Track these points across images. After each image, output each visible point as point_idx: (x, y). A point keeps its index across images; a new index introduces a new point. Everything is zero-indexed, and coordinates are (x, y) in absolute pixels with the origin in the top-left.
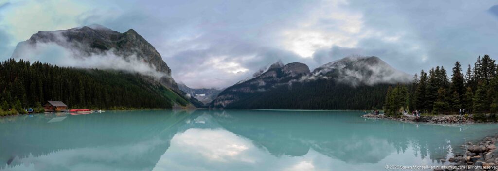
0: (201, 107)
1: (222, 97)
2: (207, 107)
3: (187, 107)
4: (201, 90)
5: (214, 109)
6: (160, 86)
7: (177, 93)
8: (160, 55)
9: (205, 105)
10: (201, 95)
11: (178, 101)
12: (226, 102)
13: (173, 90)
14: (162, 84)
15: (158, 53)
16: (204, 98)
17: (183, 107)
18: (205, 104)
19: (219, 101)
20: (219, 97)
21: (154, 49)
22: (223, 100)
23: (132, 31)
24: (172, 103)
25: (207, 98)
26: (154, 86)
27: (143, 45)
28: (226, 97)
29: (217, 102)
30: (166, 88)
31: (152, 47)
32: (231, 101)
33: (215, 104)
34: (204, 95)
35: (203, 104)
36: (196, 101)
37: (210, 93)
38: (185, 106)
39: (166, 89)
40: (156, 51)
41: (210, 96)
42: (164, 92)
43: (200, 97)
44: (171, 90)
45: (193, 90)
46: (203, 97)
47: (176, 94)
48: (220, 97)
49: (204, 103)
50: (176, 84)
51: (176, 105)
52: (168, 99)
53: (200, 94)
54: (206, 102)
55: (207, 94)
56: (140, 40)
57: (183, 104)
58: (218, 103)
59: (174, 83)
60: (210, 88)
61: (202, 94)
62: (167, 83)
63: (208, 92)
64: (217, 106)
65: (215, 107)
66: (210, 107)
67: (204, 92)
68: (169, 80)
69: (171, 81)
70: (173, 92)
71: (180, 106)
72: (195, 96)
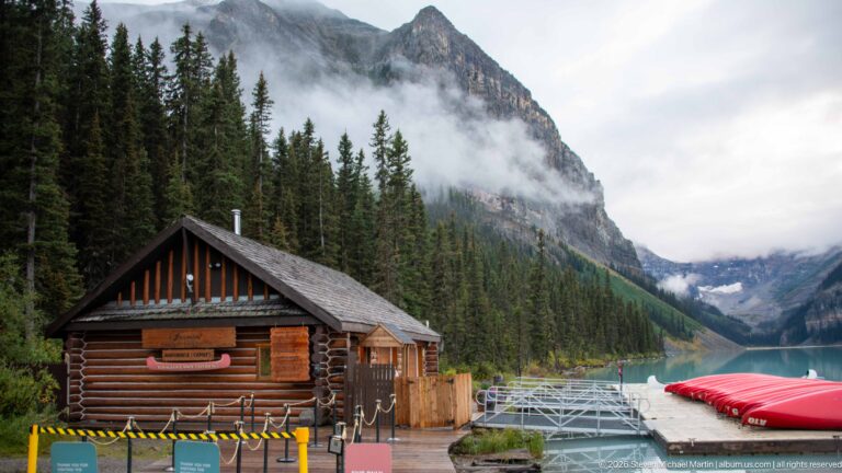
2: (772, 340)
3: (698, 341)
4: (722, 266)
5: (806, 346)
6: (564, 255)
8: (550, 120)
9: (755, 330)
10: (724, 289)
13: (619, 272)
14: (570, 247)
15: (543, 113)
16: (743, 298)
18: (753, 325)
19: (832, 306)
20: (830, 291)
21: (527, 93)
23: (429, 14)
25: (754, 301)
27: (481, 78)
29: (819, 315)
30: (591, 264)
31: (518, 84)
33: (811, 323)
34: (737, 287)
35: (748, 329)
37: (768, 279)
40: (535, 104)
41: (766, 288)
43: (720, 296)
44: (614, 274)
46: (734, 295)
47: (638, 288)
49: (747, 321)
50: (629, 243)
53: (718, 283)
54: (753, 318)
55: (750, 285)
56: (468, 59)
57: (678, 331)
59: (618, 242)
60: (765, 255)
61: (728, 281)
62: (589, 241)
63: (753, 271)
64: (822, 331)
65: (810, 340)
66: (784, 337)
67: (731, 273)
68: (595, 231)
69: (604, 234)
70: (622, 278)
71: (667, 340)
72: (698, 297)
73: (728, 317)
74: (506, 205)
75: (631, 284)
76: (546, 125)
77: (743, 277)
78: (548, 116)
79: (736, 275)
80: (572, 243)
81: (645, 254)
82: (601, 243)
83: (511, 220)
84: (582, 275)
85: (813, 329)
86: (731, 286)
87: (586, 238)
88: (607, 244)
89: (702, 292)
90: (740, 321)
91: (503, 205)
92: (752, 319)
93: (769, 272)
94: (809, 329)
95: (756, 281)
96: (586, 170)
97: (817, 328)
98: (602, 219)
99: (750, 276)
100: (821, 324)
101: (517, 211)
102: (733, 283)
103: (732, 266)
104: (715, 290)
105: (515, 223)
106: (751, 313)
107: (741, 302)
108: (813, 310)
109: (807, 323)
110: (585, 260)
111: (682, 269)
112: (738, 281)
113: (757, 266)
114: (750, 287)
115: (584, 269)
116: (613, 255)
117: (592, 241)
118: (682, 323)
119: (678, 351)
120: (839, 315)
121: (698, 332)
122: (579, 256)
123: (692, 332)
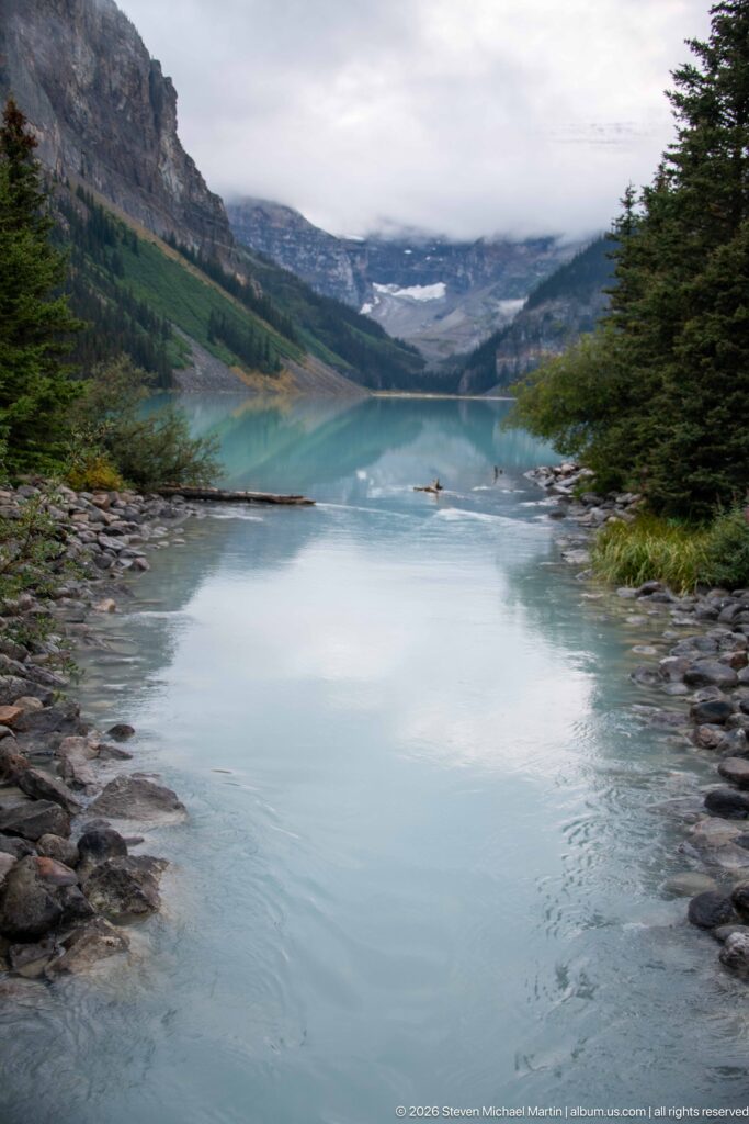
0: (403, 387)
1: (559, 308)
2: (449, 383)
3: (287, 377)
4: (419, 254)
5: (492, 398)
6: (82, 211)
7: (214, 272)
9: (432, 367)
10: (417, 293)
11: (221, 334)
13: (183, 251)
14: (101, 199)
16: (439, 311)
17: (258, 380)
18: (434, 358)
19: (536, 337)
20: (537, 313)
22: (558, 334)
24: (172, 351)
25: (455, 319)
28: (586, 311)
29: (517, 349)
30: (133, 235)
34: (437, 290)
35: (420, 363)
36: (370, 339)
38: (274, 370)
41: (478, 296)
42: (116, 268)
43: (410, 303)
44: (171, 253)
45: (355, 249)
46: (431, 303)
47: (207, 282)
48: (543, 308)
49: (429, 351)
50: (216, 198)
51: (202, 362)
52: (143, 317)
53: (406, 284)
54: (443, 346)
55: (457, 288)
57: (257, 359)
58: (530, 356)
59: (197, 197)
61: (425, 280)
62: (145, 191)
63: (466, 266)
64: (518, 374)
65: (497, 388)
66: (465, 381)
67: (432, 265)
68: (157, 174)
69: (173, 180)
70: (184, 262)
71: (238, 371)
72: (372, 302)
73: (396, 340)
75: (198, 274)
77: (449, 275)
79: (438, 269)
80: (109, 189)
81: (288, 216)
82: (167, 197)
84: (110, 253)
85: (505, 370)
86: (428, 288)
87: (138, 184)
88: (177, 199)
89: (381, 296)
90: (414, 350)
92: (440, 349)
93: (488, 270)
94: (499, 370)
95: (468, 282)
96: (145, 53)
97: (512, 370)
98: (170, 152)
99: (460, 273)
100: (518, 364)
102: (431, 283)
103: (432, 254)
104: (403, 292)
106: (443, 338)
107: (439, 317)
108: (509, 340)
109: (498, 361)
110: (122, 225)
111: (348, 252)
112: (441, 280)
113: (474, 258)
114: (458, 293)
115: (119, 243)
116: (187, 219)
117: (150, 190)
118: (267, 346)
119: (253, 391)
120: (544, 352)
121: (291, 362)
122: (113, 217)
123: (281, 362)
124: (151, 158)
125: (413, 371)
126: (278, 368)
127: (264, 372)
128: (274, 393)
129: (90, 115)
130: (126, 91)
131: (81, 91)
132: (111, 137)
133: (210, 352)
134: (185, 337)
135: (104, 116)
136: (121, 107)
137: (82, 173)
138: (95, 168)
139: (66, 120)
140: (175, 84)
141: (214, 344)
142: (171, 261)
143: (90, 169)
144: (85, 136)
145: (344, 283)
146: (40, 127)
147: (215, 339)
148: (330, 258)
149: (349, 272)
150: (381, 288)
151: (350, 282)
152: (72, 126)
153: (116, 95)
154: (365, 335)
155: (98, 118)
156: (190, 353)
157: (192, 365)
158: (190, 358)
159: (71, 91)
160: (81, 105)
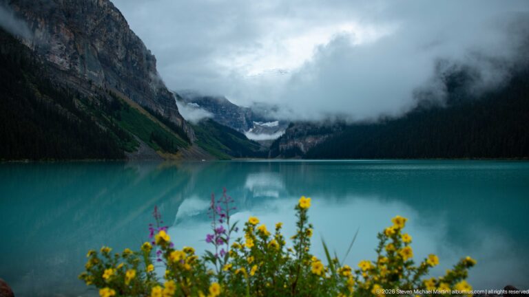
3: (179, 154)
6: (109, 99)
8: (121, 15)
9: (262, 149)
10: (269, 124)
11: (155, 139)
12: (309, 140)
13: (150, 111)
15: (117, 11)
17: (167, 155)
19: (292, 137)
20: (291, 129)
22: (300, 136)
24: (129, 145)
26: (85, 101)
29: (286, 142)
30: (129, 106)
32: (322, 139)
33: (282, 146)
34: (275, 123)
35: (258, 148)
38: (175, 151)
39: (127, 107)
42: (118, 117)
43: (266, 128)
44: (143, 112)
46: (273, 128)
47: (156, 121)
51: (143, 148)
52: (122, 135)
53: (265, 121)
57: (168, 148)
58: (291, 144)
59: (164, 93)
61: (271, 120)
64: (287, 150)
65: (280, 156)
66: (270, 154)
68: (147, 86)
69: (154, 88)
70: (148, 114)
71: (159, 152)
72: (253, 128)
73: (251, 140)
74: (72, 66)
76: (118, 19)
78: (120, 13)
80: (128, 92)
82: (151, 93)
83: (74, 76)
84: (117, 112)
85: (282, 149)
86: (273, 123)
87: (140, 89)
88: (156, 94)
91: (70, 66)
94: (280, 149)
96: (145, 48)
97: (284, 149)
98: (153, 78)
100: (287, 147)
101: (79, 70)
104: (264, 124)
105: (77, 78)
109: (280, 146)
110: (125, 103)
112: (277, 120)
115: (122, 108)
116: (160, 101)
117: (144, 91)
118: (172, 143)
119: (165, 160)
120: (295, 142)
121: (183, 149)
122: (123, 100)
123: (178, 148)
124: (145, 81)
125: (255, 151)
126: (177, 151)
127: (170, 152)
128: (173, 160)
129: (123, 68)
130: (137, 60)
131: (120, 61)
132: (130, 74)
133: (149, 145)
134: (140, 141)
135: (128, 68)
136: (135, 65)
137: (116, 87)
138: (122, 84)
139: (113, 70)
140: (156, 57)
141: (151, 143)
142: (142, 114)
143: (120, 85)
144: (120, 75)
145: (242, 122)
146: (96, 72)
147: (153, 141)
148: (237, 114)
149: (244, 118)
150: (257, 123)
151: (245, 122)
152: (115, 71)
153: (133, 62)
154: (240, 139)
155: (126, 69)
156: (138, 146)
157: (137, 150)
158: (137, 148)
159: (115, 61)
160: (119, 65)
